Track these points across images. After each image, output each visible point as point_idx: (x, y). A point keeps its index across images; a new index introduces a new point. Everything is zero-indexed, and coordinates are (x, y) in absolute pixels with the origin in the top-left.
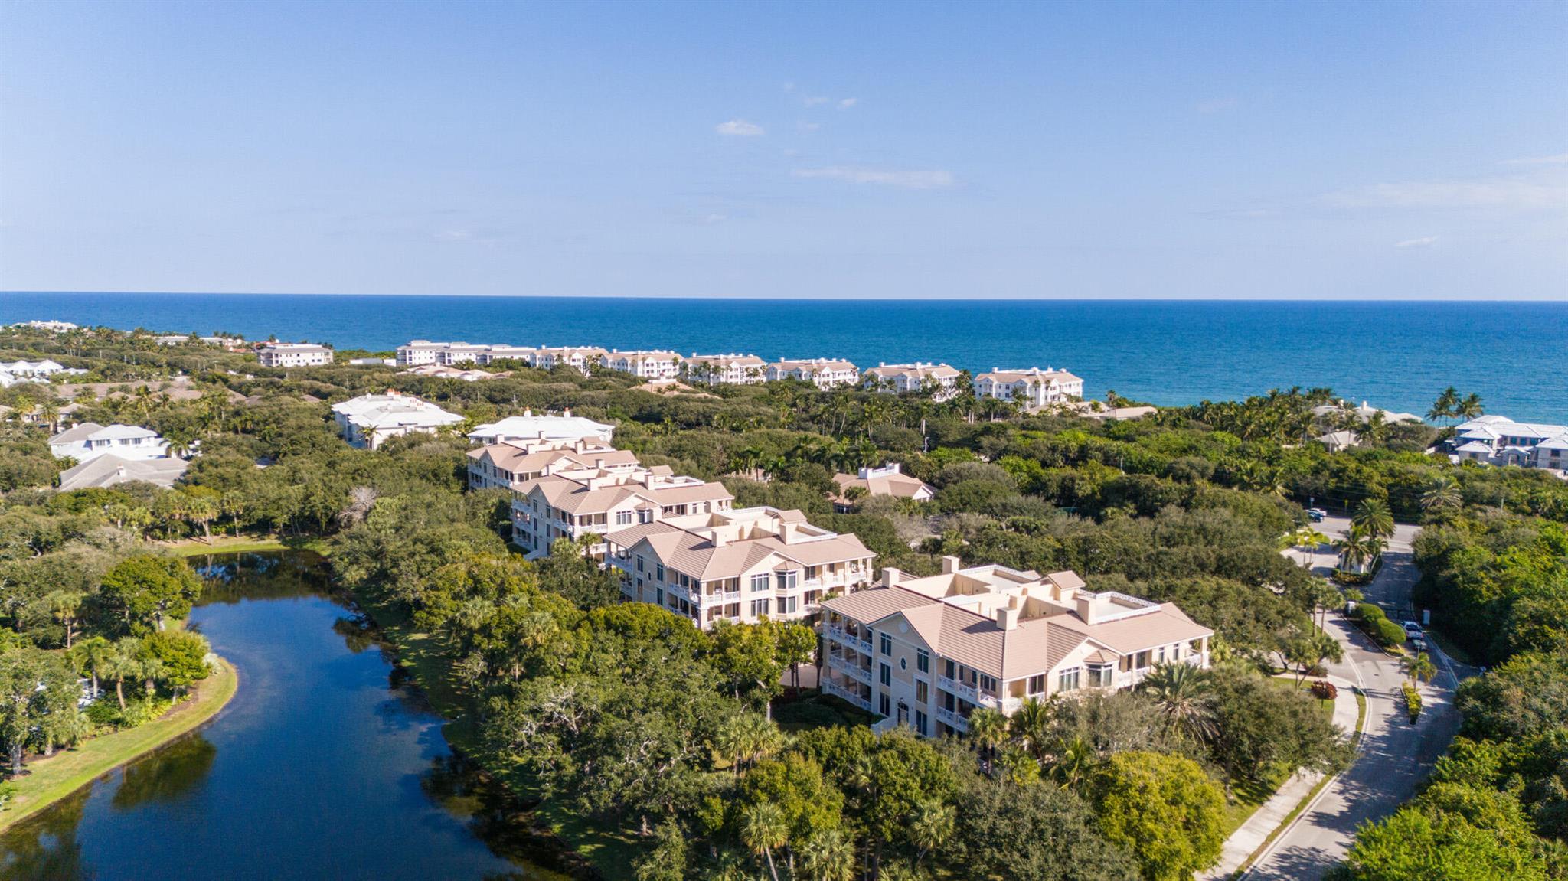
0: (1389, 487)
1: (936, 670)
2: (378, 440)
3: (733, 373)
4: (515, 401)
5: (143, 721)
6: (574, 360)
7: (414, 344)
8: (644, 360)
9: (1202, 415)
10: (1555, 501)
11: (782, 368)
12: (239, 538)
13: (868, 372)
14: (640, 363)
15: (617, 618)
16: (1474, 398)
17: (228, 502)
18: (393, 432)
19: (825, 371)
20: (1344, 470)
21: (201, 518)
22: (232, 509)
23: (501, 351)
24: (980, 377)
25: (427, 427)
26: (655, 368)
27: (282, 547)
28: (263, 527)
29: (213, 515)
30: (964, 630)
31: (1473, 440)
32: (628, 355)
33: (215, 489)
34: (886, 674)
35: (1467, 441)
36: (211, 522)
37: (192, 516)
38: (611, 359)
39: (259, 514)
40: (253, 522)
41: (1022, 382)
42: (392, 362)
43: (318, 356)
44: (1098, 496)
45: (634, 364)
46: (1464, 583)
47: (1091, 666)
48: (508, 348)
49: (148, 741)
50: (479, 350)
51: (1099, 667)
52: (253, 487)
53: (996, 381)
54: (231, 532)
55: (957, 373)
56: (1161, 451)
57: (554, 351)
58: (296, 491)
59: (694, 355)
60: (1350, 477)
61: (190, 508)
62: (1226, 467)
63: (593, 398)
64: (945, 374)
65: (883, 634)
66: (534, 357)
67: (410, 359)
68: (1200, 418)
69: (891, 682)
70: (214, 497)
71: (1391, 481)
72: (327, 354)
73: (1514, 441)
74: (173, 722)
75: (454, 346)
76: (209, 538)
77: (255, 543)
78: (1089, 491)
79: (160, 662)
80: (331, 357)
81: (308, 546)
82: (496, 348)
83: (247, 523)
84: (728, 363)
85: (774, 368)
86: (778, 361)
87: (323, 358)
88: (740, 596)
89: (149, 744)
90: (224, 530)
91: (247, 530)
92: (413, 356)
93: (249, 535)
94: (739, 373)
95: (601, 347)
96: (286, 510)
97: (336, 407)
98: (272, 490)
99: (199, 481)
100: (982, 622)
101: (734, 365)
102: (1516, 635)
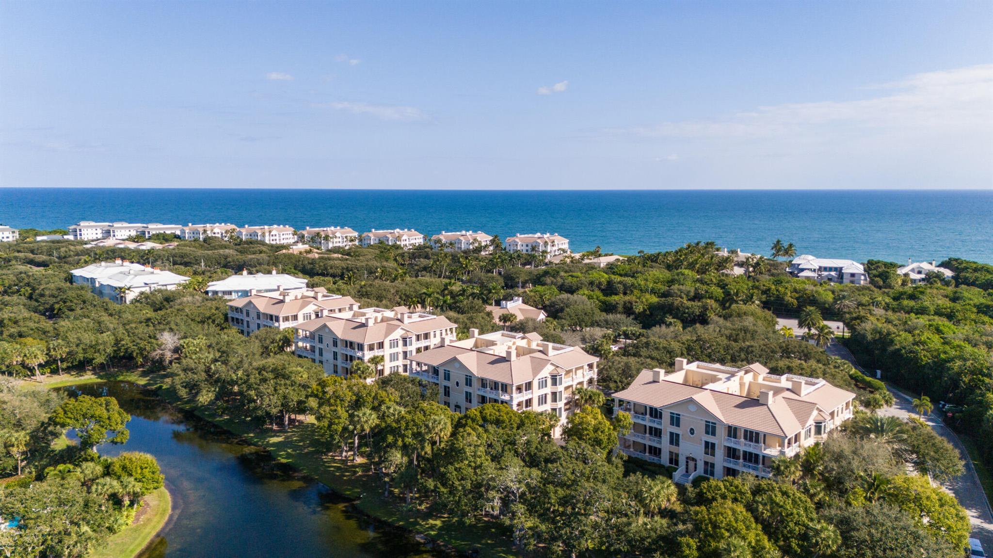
0: (797, 299)
1: (721, 433)
2: (130, 296)
3: (337, 240)
4: (203, 264)
5: (124, 527)
6: (214, 233)
7: (82, 224)
8: (270, 232)
9: (657, 259)
10: (886, 303)
11: (374, 236)
12: (62, 376)
13: (434, 237)
14: (267, 234)
15: (490, 415)
16: (791, 245)
17: (54, 349)
18: (143, 290)
19: (404, 238)
20: (769, 289)
21: (34, 363)
22: (58, 354)
23: (155, 228)
24: (509, 240)
25: (166, 285)
26: (277, 238)
27: (99, 380)
28: (80, 367)
29: (42, 359)
30: (735, 407)
31: (806, 269)
32: (256, 228)
33: (41, 339)
34: (675, 439)
35: (803, 270)
36: (40, 365)
37: (27, 362)
38: (245, 232)
39: (81, 356)
40: (75, 363)
41: (537, 242)
42: (71, 237)
43: (6, 234)
44: (648, 312)
45: (263, 235)
46: (906, 353)
47: (816, 423)
48: (161, 226)
49: (137, 542)
50: (104, 226)
51: (821, 423)
52: (72, 337)
53: (520, 241)
54: (55, 372)
55: (491, 238)
56: (655, 282)
57: (200, 227)
58: (107, 337)
59: (308, 228)
60: (774, 294)
61: (25, 356)
62: (700, 291)
63: (258, 260)
64: (484, 238)
65: (671, 413)
66: (183, 232)
67: (81, 235)
68: (656, 261)
69: (681, 443)
70: (43, 345)
71: (797, 295)
72: (13, 232)
73: (825, 269)
74: (145, 525)
75: (116, 225)
76: (38, 377)
77: (77, 379)
78: (642, 310)
79: (132, 479)
80: (17, 235)
81: (121, 378)
82: (151, 226)
83: (70, 364)
84: (334, 233)
85: (369, 236)
86: (370, 231)
87: (11, 235)
88: (532, 393)
89: (139, 545)
90: (49, 370)
91: (68, 370)
92: (83, 232)
93: (69, 373)
94: (340, 240)
95: (232, 224)
96: (103, 353)
97: (77, 272)
98: (88, 338)
99: (23, 334)
100: (746, 401)
101: (338, 234)
102: (964, 382)
